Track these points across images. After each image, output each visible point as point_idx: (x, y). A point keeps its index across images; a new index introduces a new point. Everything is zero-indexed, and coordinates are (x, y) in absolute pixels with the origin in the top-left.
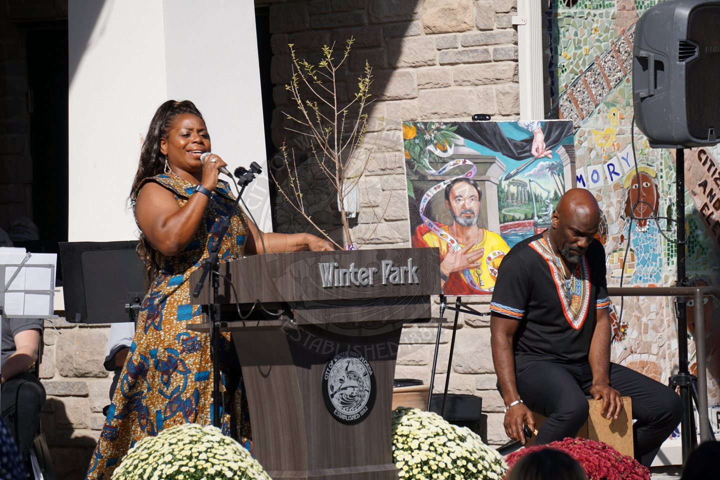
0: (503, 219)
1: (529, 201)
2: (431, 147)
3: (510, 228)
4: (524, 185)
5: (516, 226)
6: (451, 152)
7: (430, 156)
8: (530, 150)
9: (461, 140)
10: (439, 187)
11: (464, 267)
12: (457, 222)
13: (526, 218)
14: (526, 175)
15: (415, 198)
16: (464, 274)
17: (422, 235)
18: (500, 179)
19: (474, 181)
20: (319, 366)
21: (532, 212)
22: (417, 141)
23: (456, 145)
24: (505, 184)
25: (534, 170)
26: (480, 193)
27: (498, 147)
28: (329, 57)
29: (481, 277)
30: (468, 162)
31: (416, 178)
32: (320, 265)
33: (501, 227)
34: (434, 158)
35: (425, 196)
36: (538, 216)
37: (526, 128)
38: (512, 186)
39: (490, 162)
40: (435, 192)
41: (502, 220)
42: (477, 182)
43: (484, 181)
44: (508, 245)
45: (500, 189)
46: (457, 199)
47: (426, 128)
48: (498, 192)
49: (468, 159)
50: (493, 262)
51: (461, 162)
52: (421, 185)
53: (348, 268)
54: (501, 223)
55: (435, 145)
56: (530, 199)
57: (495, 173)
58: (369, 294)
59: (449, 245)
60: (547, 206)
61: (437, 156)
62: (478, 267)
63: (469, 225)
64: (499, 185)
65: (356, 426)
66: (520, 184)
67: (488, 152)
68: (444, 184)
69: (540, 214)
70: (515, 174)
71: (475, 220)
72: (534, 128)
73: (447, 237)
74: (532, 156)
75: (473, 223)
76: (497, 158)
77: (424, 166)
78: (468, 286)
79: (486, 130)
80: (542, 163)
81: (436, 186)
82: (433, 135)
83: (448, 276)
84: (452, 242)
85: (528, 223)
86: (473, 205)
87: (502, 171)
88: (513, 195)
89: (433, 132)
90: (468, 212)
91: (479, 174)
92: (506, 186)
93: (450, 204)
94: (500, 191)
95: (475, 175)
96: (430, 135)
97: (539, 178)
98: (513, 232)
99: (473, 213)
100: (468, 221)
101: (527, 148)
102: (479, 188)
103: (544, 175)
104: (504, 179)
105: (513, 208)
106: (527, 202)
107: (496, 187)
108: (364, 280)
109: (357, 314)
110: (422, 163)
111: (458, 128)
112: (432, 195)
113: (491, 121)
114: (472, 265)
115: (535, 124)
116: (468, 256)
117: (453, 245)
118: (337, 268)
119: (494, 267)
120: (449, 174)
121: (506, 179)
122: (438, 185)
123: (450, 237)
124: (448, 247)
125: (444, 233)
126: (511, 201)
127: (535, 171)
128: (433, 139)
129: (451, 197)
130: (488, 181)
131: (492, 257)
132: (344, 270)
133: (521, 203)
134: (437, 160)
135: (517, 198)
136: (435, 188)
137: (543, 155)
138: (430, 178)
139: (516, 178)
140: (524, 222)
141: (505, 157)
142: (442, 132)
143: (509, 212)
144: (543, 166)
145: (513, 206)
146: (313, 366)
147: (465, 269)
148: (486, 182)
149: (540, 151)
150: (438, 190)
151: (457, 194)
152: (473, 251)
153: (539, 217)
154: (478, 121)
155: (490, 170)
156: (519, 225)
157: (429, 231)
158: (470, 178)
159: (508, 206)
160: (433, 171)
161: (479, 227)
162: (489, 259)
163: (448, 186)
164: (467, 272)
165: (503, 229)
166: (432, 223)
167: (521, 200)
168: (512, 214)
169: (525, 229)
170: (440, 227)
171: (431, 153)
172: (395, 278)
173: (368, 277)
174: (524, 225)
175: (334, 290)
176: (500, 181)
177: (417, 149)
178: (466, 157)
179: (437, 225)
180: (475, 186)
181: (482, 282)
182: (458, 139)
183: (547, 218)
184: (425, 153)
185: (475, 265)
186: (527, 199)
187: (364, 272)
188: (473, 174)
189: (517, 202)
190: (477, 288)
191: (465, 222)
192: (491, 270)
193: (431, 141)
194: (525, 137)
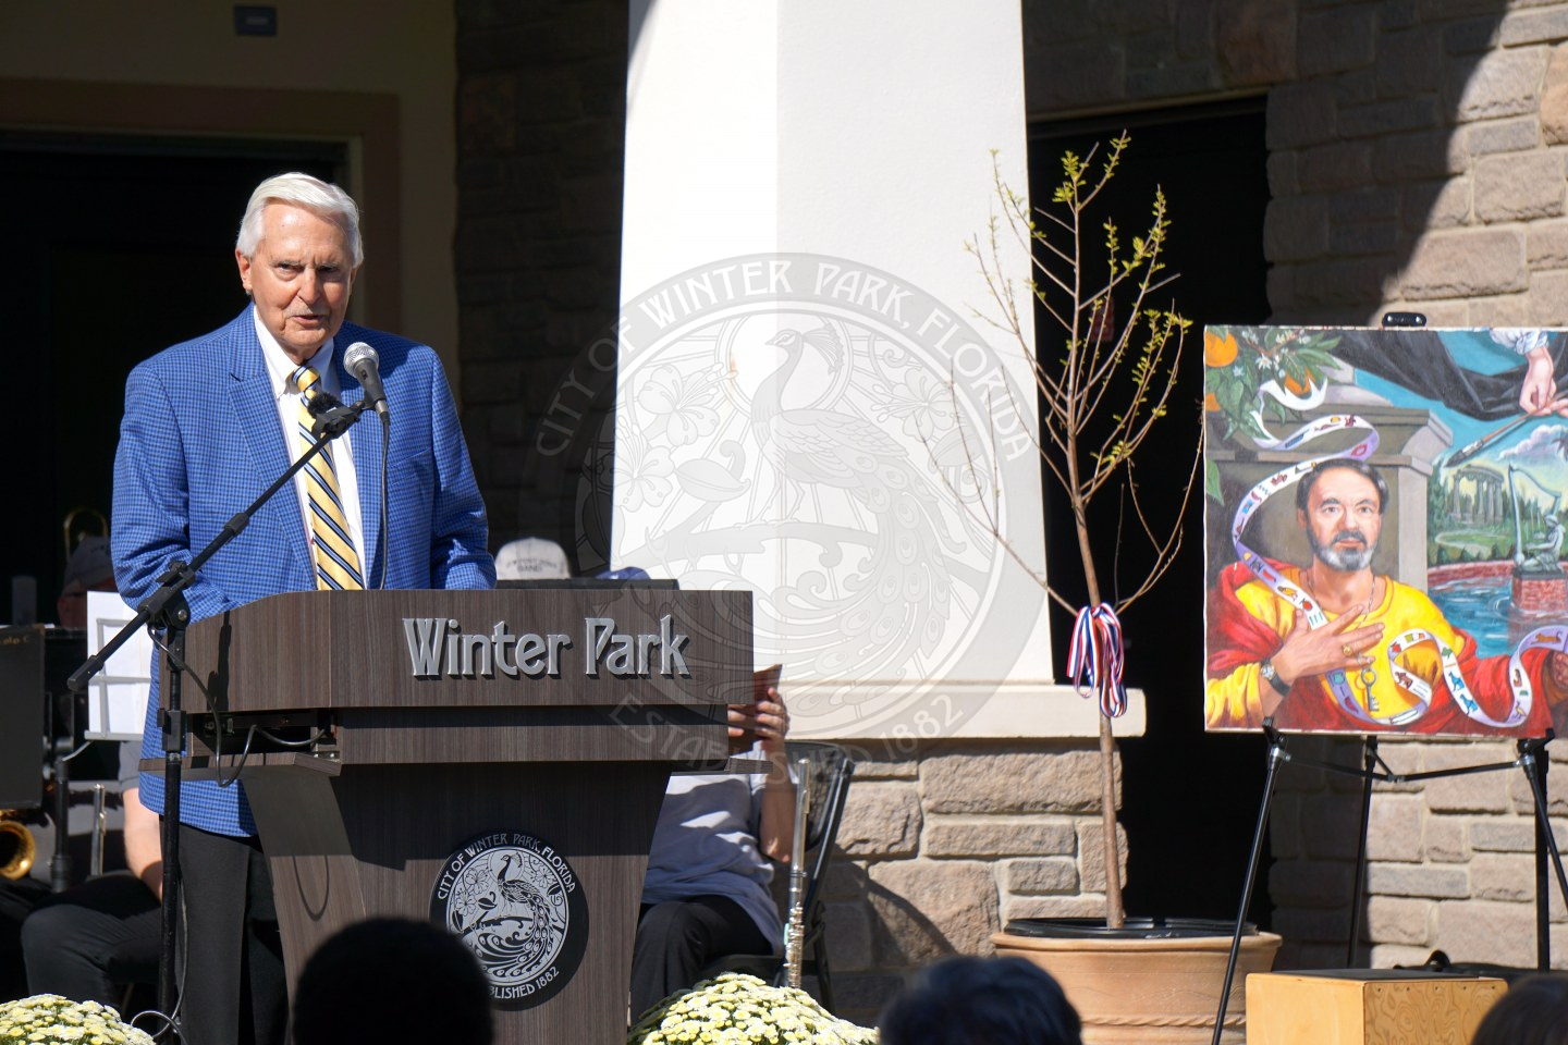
0: (1438, 557)
1: (1504, 516)
2: (1271, 387)
3: (1453, 579)
4: (1496, 479)
5: (1467, 574)
6: (1317, 398)
7: (1267, 405)
8: (1517, 398)
9: (1345, 371)
10: (1284, 478)
11: (1330, 664)
12: (1324, 561)
13: (1495, 556)
14: (1502, 455)
15: (1222, 503)
16: (1332, 682)
17: (1235, 587)
18: (1436, 462)
19: (1371, 466)
20: (424, 863)
21: (1509, 542)
22: (1238, 371)
23: (1333, 383)
24: (1446, 475)
25: (1522, 443)
26: (1383, 496)
27: (1436, 391)
28: (1075, 178)
29: (1374, 691)
30: (1360, 422)
31: (1231, 455)
32: (408, 623)
33: (1430, 576)
34: (1277, 411)
35: (1249, 497)
36: (1525, 552)
37: (1509, 345)
38: (1464, 480)
39: (1415, 423)
40: (1273, 489)
41: (1435, 559)
42: (1380, 470)
43: (1396, 466)
44: (1445, 616)
45: (1435, 487)
46: (1327, 506)
47: (1262, 342)
48: (1429, 493)
49: (1360, 415)
50: (1405, 657)
51: (1341, 422)
52: (1241, 472)
53: (489, 633)
54: (1430, 565)
55: (1281, 383)
56: (1508, 511)
57: (1425, 449)
58: (545, 697)
59: (1299, 613)
60: (1551, 530)
61: (1285, 407)
62: (1366, 667)
63: (1352, 568)
64: (1433, 479)
65: (525, 1012)
66: (1486, 476)
67: (1411, 400)
68: (1297, 471)
69: (1531, 547)
70: (1475, 453)
71: (1367, 557)
72: (1531, 346)
73: (1293, 594)
74: (1519, 410)
75: (1362, 565)
76: (1432, 415)
77: (1252, 429)
78: (1338, 710)
79: (1409, 350)
80: (1543, 428)
81: (1276, 476)
82: (1277, 358)
83: (1290, 684)
84: (1307, 606)
85: (1500, 567)
86: (1368, 524)
87: (1443, 446)
88: (1466, 500)
89: (1278, 351)
90: (1351, 539)
91: (1386, 449)
92: (1451, 482)
93: (1307, 518)
94: (1434, 489)
95: (1375, 453)
96: (1272, 359)
97: (1534, 462)
98: (1460, 588)
99: (1363, 541)
100: (1350, 558)
101: (1510, 392)
102: (1382, 484)
103: (1548, 458)
104: (1445, 462)
105: (1465, 532)
106: (1500, 519)
107: (1423, 482)
108: (530, 662)
109: (515, 745)
110: (1246, 423)
111: (1341, 344)
112: (1264, 497)
113: (1424, 328)
114: (1352, 662)
115: (1534, 339)
116: (1343, 639)
117: (1309, 614)
118: (458, 630)
119: (1405, 667)
120: (1312, 449)
121: (1451, 463)
122: (1283, 473)
123: (1302, 595)
124: (1295, 617)
125: (1286, 583)
126: (1459, 516)
127: (1526, 446)
128: (1277, 367)
129: (1311, 503)
130: (1406, 466)
131: (1404, 645)
132: (478, 638)
133: (1486, 519)
134: (1283, 416)
135: (1476, 509)
136: (1274, 482)
137: (1547, 411)
138: (1262, 457)
139: (1476, 461)
140: (1489, 564)
141: (1453, 413)
142: (1301, 351)
143: (1454, 539)
144: (1545, 436)
145: (1464, 527)
146: (409, 864)
147: (1335, 671)
148: (1401, 470)
149: (1542, 401)
150: (1281, 485)
151: (1326, 496)
152: (1357, 629)
153: (1528, 555)
154: (1397, 328)
155: (1412, 441)
156: (1476, 572)
157: (1251, 579)
158: (1363, 458)
159: (1451, 527)
160: (1272, 442)
161: (1375, 573)
162: (1396, 648)
163: (1307, 475)
164: (1338, 678)
165: (1434, 579)
166: (1259, 560)
167: (1486, 513)
168: (1460, 546)
169: (1491, 580)
170: (1278, 570)
171: (1269, 397)
172: (620, 661)
173: (542, 656)
174: (1487, 573)
175: (443, 685)
176: (1437, 469)
177: (1238, 390)
178: (1353, 410)
179: (1272, 566)
180: (1373, 477)
181: (1373, 702)
182: (1339, 368)
183: (1548, 558)
184: (1256, 401)
185: (1360, 661)
186: (1501, 512)
187: (530, 645)
188: (1370, 450)
189: (1474, 519)
190: (1361, 715)
191: (1342, 560)
192: (1397, 674)
193: (1271, 374)
194: (1506, 366)
